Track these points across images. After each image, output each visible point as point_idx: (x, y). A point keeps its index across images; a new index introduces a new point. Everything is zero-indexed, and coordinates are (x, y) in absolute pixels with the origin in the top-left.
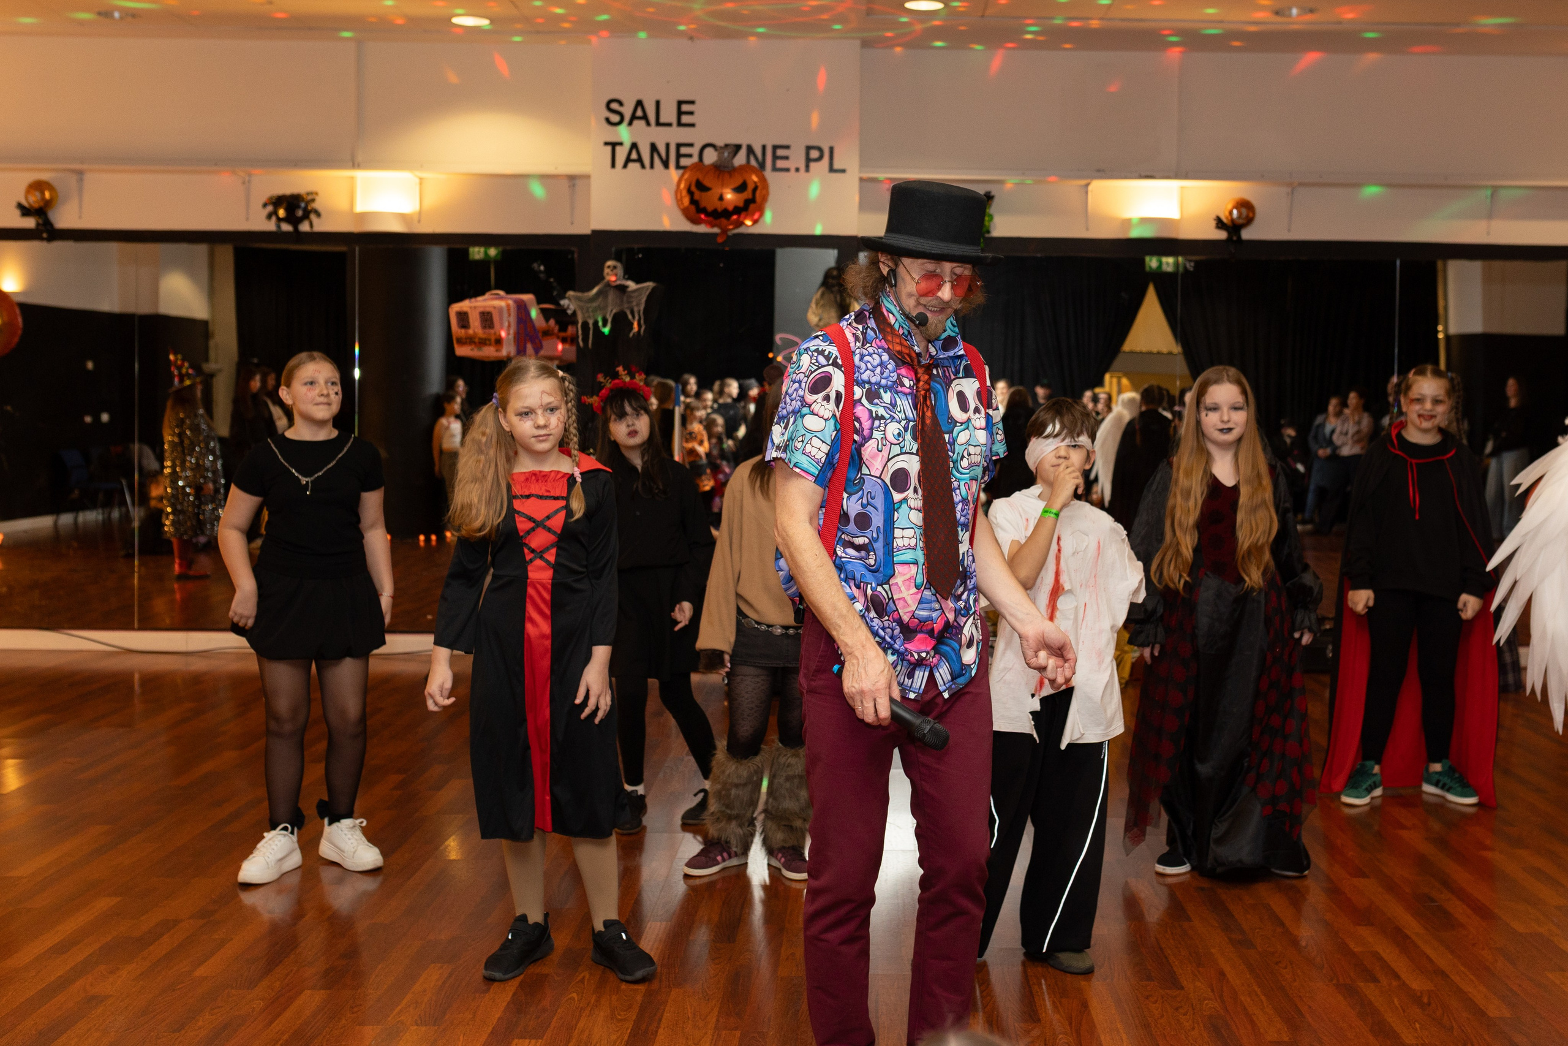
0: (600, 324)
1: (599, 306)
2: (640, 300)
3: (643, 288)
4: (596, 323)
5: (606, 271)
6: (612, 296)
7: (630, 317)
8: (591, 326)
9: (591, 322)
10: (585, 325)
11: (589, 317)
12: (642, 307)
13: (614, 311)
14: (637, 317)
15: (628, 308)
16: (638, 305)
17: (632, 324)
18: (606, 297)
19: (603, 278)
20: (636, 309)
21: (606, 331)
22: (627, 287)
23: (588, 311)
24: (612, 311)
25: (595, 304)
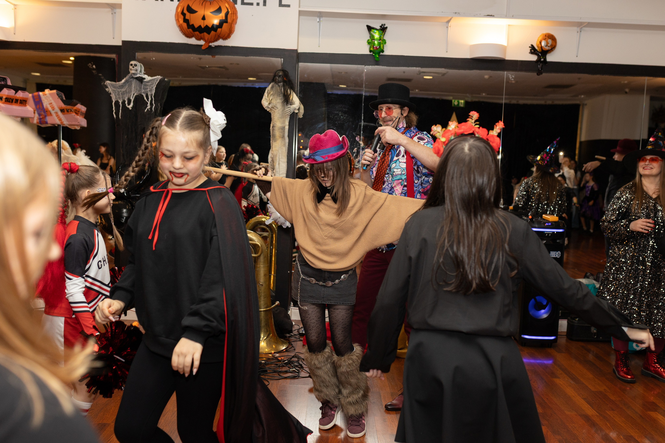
0: (126, 103)
1: (126, 91)
2: (153, 87)
3: (155, 79)
4: (124, 102)
5: (131, 67)
6: (134, 83)
7: (145, 98)
8: (120, 104)
9: (120, 102)
10: (117, 103)
11: (120, 98)
12: (153, 92)
13: (135, 94)
14: (150, 99)
15: (144, 93)
16: (151, 91)
17: (147, 103)
18: (130, 86)
19: (129, 73)
20: (149, 94)
21: (130, 107)
22: (144, 79)
23: (119, 94)
24: (134, 94)
25: (123, 90)
